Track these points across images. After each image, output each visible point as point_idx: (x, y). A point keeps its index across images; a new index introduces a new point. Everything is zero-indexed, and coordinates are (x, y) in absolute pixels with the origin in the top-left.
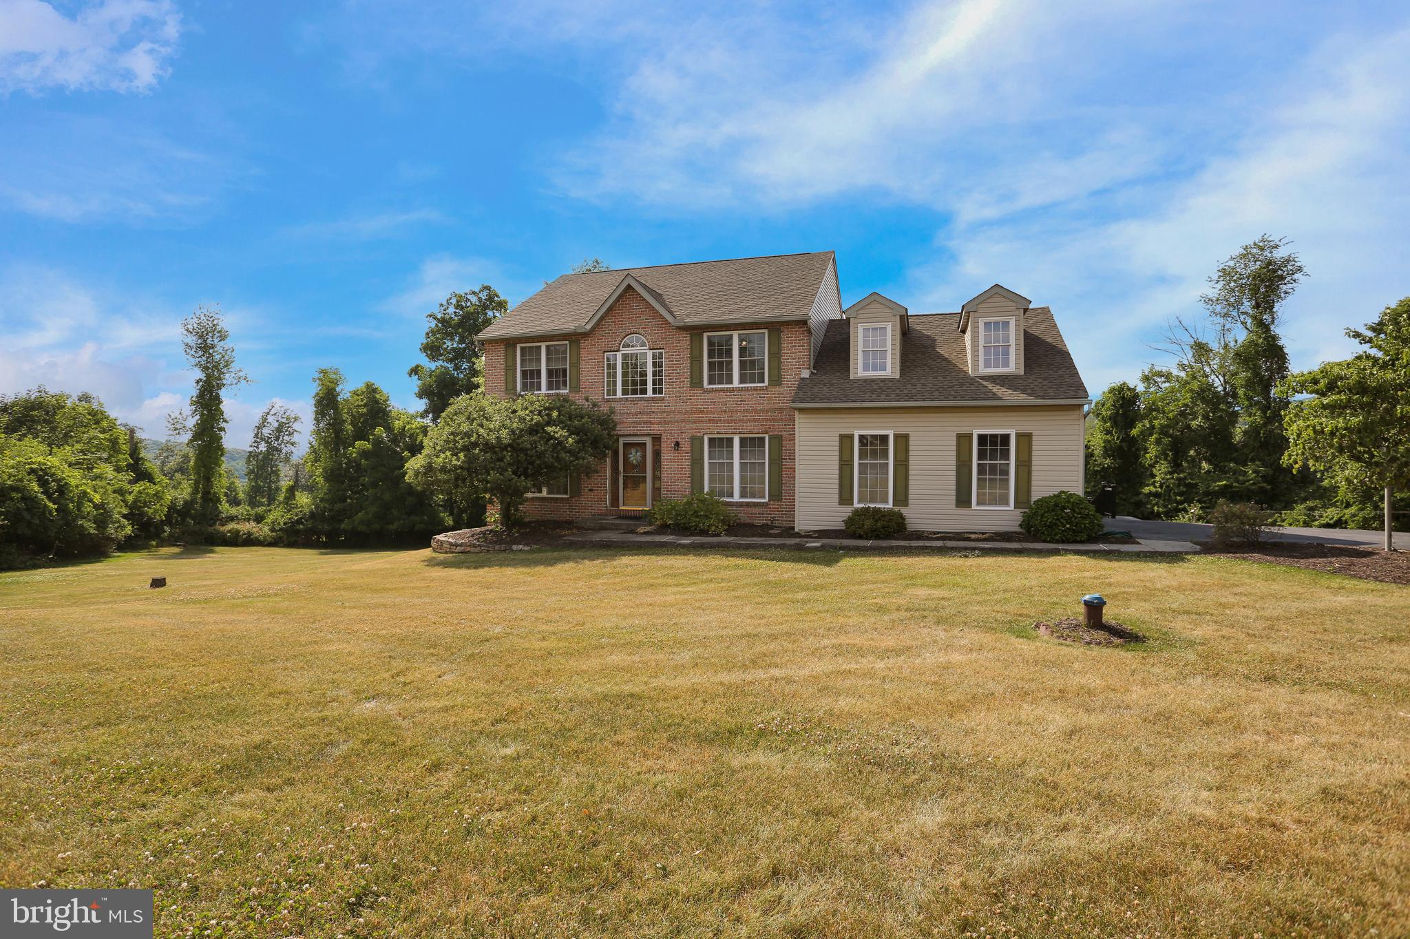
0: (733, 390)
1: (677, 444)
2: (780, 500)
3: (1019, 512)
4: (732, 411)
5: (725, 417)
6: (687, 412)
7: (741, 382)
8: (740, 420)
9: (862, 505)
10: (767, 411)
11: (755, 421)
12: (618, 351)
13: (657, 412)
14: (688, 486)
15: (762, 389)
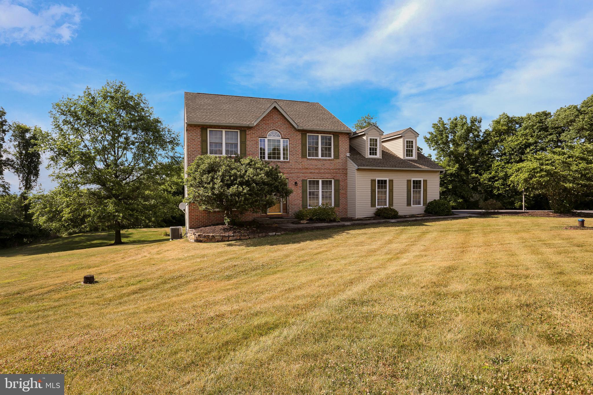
0: (320, 160)
1: (296, 183)
2: (339, 207)
3: (424, 207)
4: (320, 169)
5: (317, 171)
6: (300, 169)
7: (322, 156)
8: (323, 173)
9: (379, 207)
10: (334, 169)
11: (329, 173)
12: (266, 138)
13: (286, 168)
14: (301, 202)
15: (332, 160)
